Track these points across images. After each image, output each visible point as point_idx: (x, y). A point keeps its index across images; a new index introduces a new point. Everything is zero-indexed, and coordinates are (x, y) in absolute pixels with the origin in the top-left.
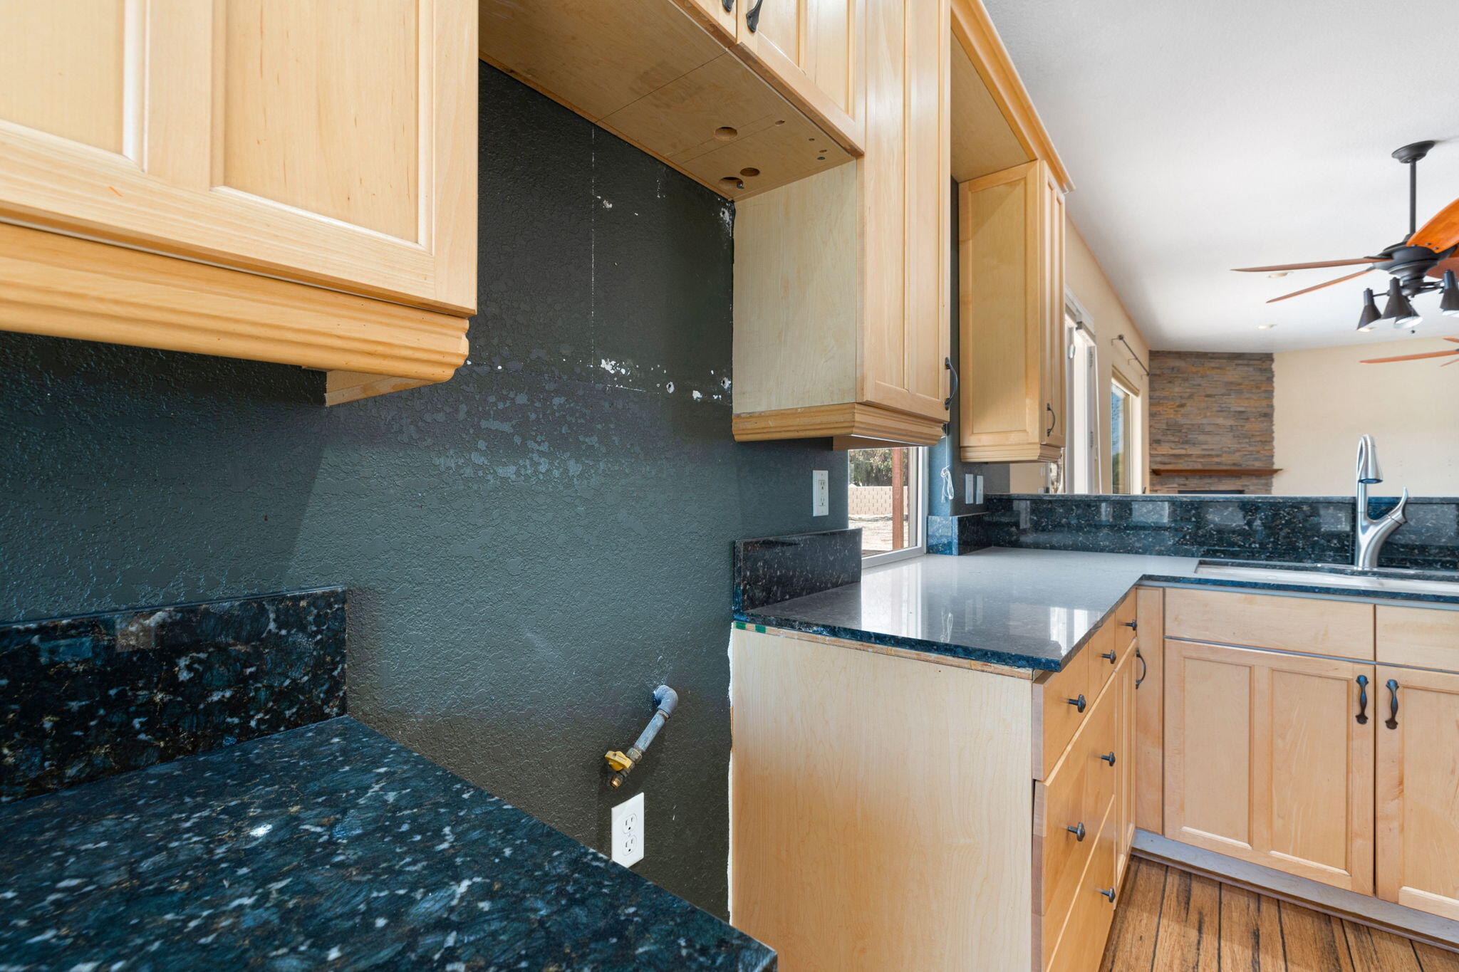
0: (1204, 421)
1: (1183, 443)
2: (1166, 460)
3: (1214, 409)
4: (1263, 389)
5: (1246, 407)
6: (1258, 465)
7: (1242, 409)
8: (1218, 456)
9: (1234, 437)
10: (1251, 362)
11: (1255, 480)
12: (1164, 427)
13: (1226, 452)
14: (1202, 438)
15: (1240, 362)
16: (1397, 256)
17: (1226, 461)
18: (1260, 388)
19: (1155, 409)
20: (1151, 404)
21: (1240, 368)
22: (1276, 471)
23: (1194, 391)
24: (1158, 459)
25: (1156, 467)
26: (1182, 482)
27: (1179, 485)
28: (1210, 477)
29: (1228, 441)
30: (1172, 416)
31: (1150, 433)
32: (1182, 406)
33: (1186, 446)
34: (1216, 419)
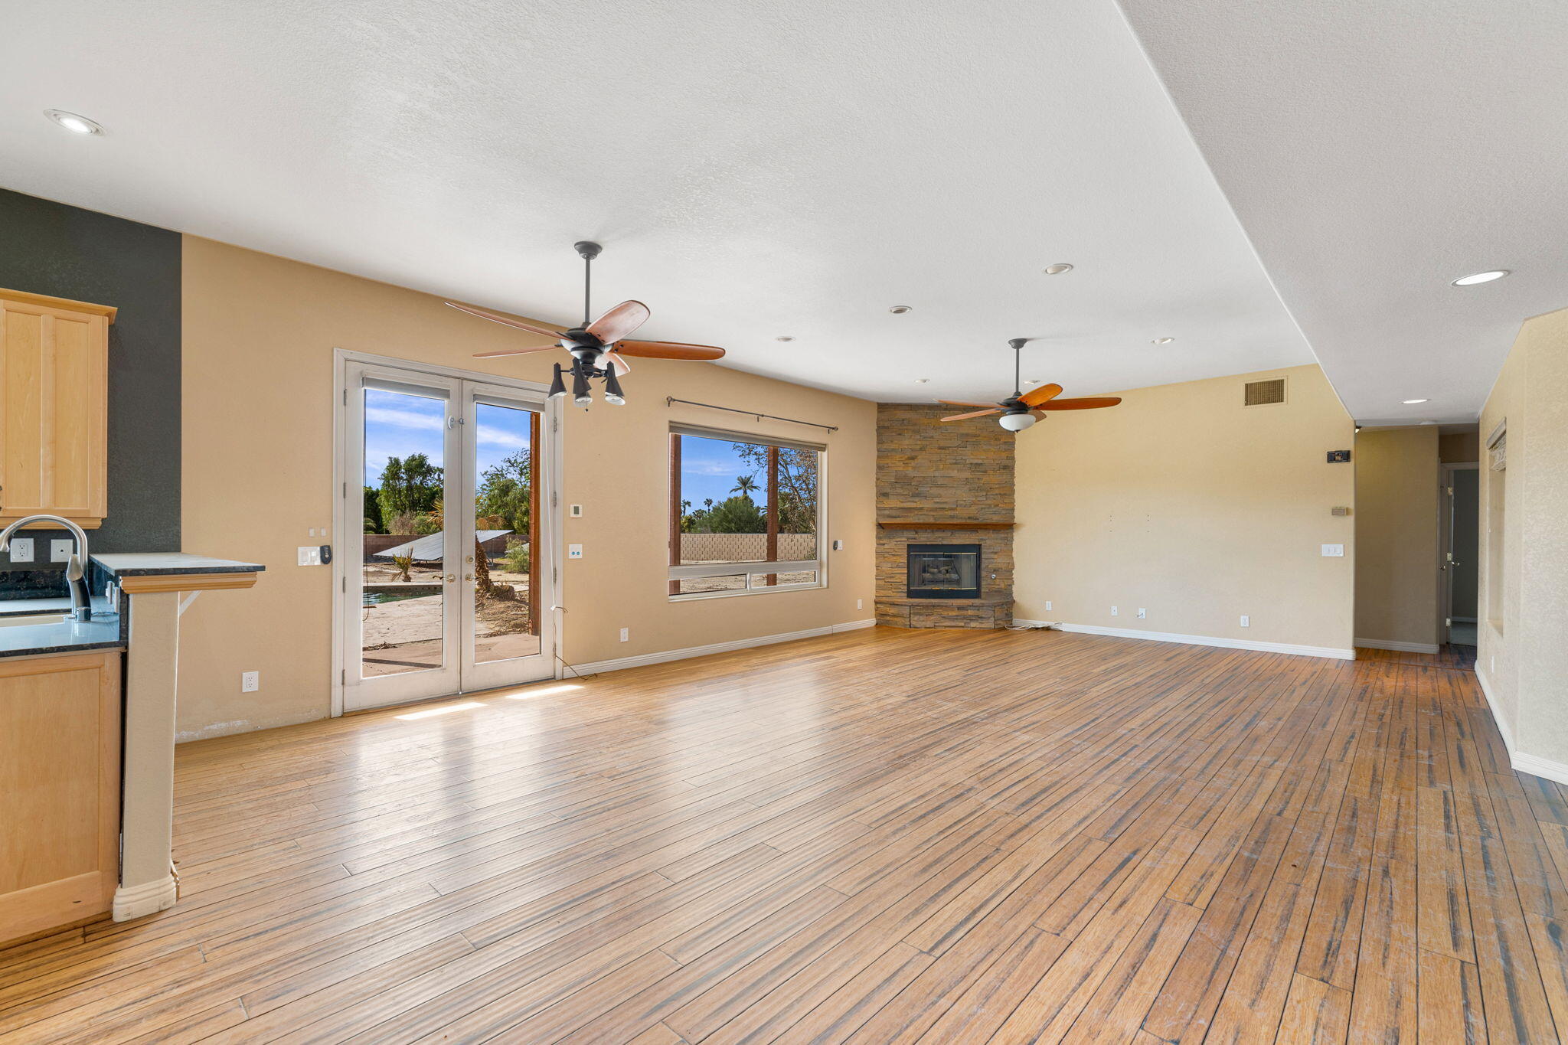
0: (937, 474)
1: (913, 496)
2: (893, 513)
3: (948, 461)
5: (984, 460)
6: (996, 519)
7: (980, 462)
8: (952, 509)
9: (970, 490)
11: (993, 535)
12: (893, 479)
13: (961, 505)
14: (934, 491)
17: (961, 514)
18: (1000, 440)
20: (879, 457)
22: (1016, 525)
23: (926, 443)
24: (887, 512)
25: (882, 521)
26: (912, 536)
27: (908, 539)
28: (943, 530)
29: (964, 495)
30: (901, 469)
31: (877, 486)
32: (913, 458)
33: (917, 500)
34: (949, 472)
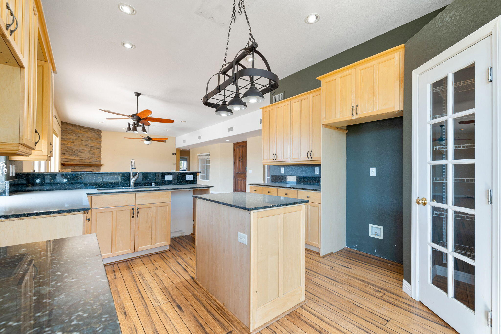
0: (80, 148)
2: (67, 160)
3: (84, 145)
4: (98, 140)
6: (97, 163)
7: (93, 146)
8: (85, 160)
9: (90, 154)
10: (95, 132)
11: (96, 168)
12: (66, 149)
13: (87, 159)
14: (79, 154)
15: (92, 131)
16: (134, 117)
17: (87, 161)
19: (63, 142)
20: (62, 141)
21: (92, 133)
22: (102, 165)
23: (77, 138)
24: (64, 160)
25: (63, 163)
26: (72, 168)
28: (82, 166)
30: (69, 145)
31: (61, 151)
32: (73, 142)
33: (74, 156)
34: (84, 148)
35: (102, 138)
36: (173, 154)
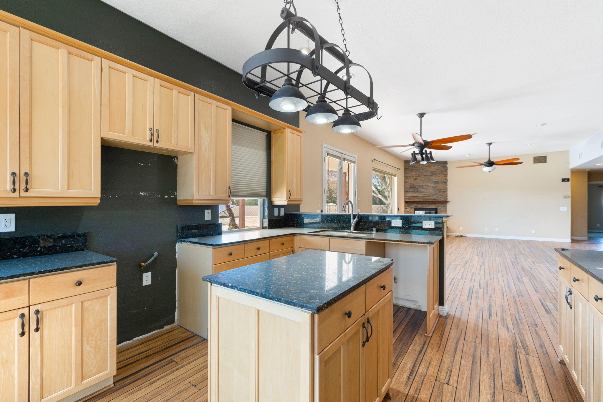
0: (423, 184)
1: (416, 192)
2: (410, 198)
3: (427, 180)
4: (444, 173)
5: (438, 180)
6: (442, 200)
7: (437, 180)
8: (428, 196)
9: (434, 190)
10: (440, 164)
11: (441, 205)
12: (410, 186)
13: (431, 195)
14: (423, 190)
17: (431, 198)
18: (443, 173)
19: (407, 180)
20: (405, 179)
21: (436, 166)
22: (448, 202)
23: (419, 174)
24: (408, 198)
25: (406, 200)
26: (416, 206)
27: (415, 206)
28: (426, 204)
29: (432, 192)
30: (412, 183)
31: (405, 189)
32: (416, 179)
34: (427, 184)
35: (448, 170)
36: (563, 180)
